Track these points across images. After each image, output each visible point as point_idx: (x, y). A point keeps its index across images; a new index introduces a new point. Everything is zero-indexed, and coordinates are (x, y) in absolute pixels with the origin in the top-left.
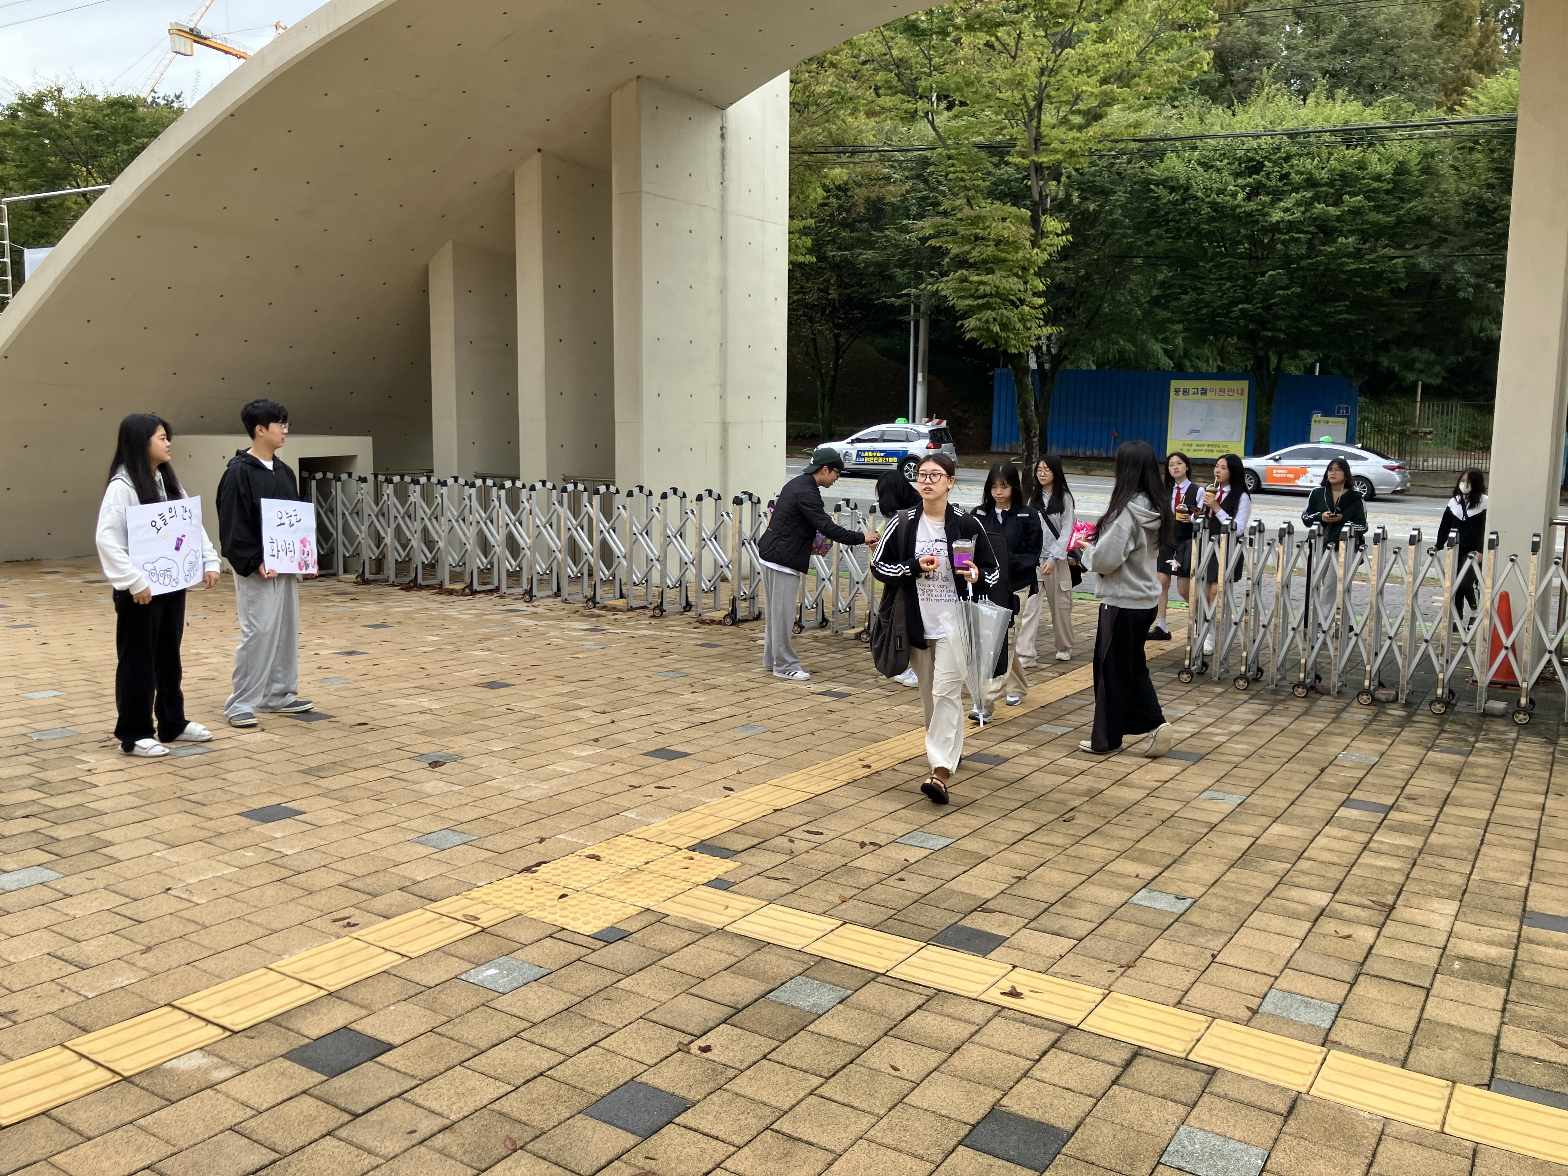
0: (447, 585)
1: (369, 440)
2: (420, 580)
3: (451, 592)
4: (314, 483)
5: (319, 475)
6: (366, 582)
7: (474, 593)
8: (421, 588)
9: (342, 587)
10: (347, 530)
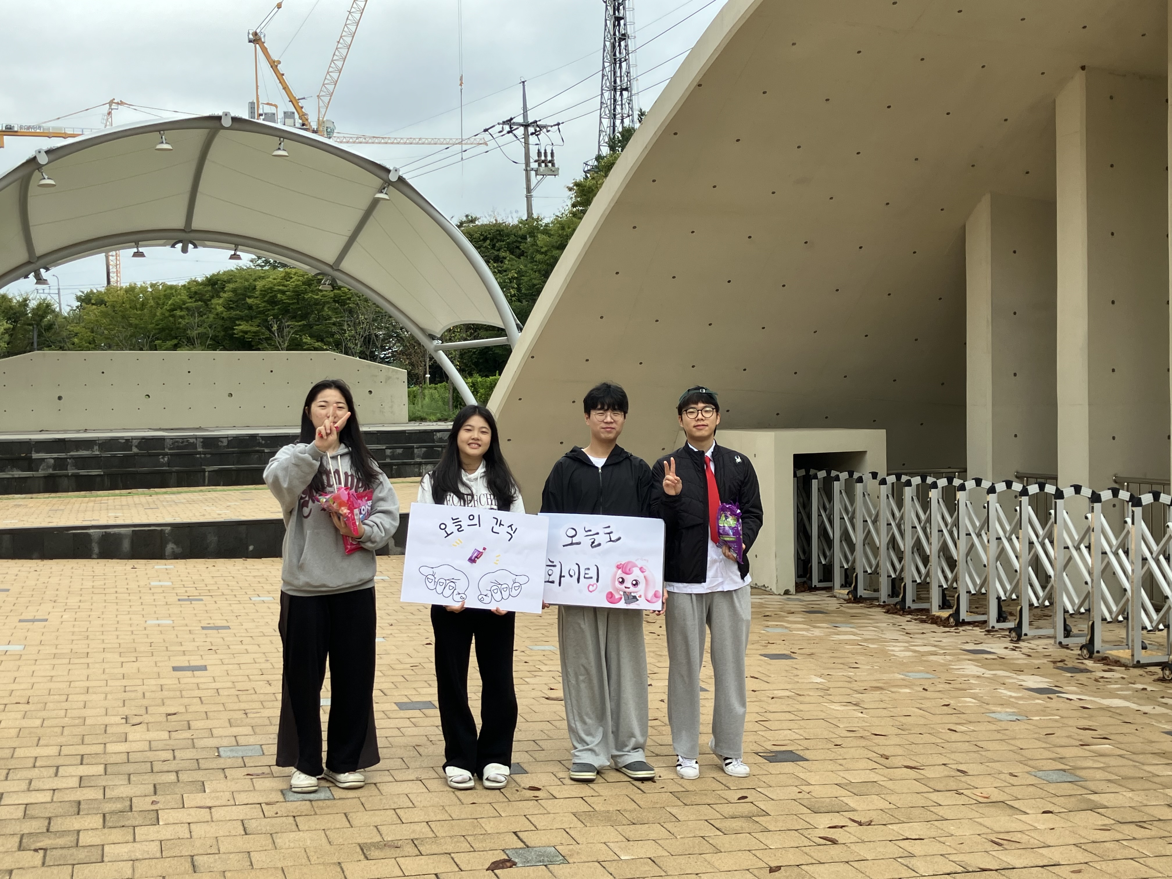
0: (936, 612)
1: (881, 434)
2: (909, 603)
3: (935, 621)
4: (815, 483)
5: (822, 474)
6: (856, 599)
7: (960, 623)
8: (910, 612)
9: (832, 604)
10: (846, 537)
